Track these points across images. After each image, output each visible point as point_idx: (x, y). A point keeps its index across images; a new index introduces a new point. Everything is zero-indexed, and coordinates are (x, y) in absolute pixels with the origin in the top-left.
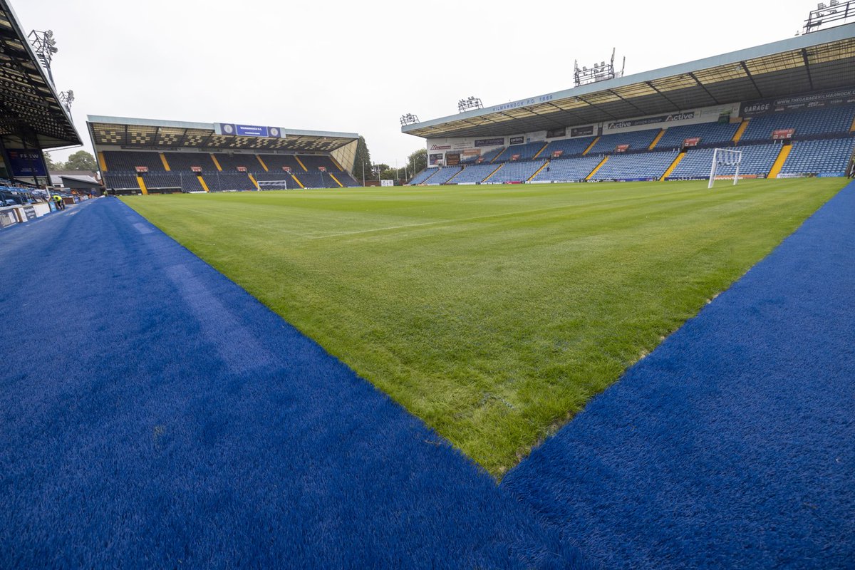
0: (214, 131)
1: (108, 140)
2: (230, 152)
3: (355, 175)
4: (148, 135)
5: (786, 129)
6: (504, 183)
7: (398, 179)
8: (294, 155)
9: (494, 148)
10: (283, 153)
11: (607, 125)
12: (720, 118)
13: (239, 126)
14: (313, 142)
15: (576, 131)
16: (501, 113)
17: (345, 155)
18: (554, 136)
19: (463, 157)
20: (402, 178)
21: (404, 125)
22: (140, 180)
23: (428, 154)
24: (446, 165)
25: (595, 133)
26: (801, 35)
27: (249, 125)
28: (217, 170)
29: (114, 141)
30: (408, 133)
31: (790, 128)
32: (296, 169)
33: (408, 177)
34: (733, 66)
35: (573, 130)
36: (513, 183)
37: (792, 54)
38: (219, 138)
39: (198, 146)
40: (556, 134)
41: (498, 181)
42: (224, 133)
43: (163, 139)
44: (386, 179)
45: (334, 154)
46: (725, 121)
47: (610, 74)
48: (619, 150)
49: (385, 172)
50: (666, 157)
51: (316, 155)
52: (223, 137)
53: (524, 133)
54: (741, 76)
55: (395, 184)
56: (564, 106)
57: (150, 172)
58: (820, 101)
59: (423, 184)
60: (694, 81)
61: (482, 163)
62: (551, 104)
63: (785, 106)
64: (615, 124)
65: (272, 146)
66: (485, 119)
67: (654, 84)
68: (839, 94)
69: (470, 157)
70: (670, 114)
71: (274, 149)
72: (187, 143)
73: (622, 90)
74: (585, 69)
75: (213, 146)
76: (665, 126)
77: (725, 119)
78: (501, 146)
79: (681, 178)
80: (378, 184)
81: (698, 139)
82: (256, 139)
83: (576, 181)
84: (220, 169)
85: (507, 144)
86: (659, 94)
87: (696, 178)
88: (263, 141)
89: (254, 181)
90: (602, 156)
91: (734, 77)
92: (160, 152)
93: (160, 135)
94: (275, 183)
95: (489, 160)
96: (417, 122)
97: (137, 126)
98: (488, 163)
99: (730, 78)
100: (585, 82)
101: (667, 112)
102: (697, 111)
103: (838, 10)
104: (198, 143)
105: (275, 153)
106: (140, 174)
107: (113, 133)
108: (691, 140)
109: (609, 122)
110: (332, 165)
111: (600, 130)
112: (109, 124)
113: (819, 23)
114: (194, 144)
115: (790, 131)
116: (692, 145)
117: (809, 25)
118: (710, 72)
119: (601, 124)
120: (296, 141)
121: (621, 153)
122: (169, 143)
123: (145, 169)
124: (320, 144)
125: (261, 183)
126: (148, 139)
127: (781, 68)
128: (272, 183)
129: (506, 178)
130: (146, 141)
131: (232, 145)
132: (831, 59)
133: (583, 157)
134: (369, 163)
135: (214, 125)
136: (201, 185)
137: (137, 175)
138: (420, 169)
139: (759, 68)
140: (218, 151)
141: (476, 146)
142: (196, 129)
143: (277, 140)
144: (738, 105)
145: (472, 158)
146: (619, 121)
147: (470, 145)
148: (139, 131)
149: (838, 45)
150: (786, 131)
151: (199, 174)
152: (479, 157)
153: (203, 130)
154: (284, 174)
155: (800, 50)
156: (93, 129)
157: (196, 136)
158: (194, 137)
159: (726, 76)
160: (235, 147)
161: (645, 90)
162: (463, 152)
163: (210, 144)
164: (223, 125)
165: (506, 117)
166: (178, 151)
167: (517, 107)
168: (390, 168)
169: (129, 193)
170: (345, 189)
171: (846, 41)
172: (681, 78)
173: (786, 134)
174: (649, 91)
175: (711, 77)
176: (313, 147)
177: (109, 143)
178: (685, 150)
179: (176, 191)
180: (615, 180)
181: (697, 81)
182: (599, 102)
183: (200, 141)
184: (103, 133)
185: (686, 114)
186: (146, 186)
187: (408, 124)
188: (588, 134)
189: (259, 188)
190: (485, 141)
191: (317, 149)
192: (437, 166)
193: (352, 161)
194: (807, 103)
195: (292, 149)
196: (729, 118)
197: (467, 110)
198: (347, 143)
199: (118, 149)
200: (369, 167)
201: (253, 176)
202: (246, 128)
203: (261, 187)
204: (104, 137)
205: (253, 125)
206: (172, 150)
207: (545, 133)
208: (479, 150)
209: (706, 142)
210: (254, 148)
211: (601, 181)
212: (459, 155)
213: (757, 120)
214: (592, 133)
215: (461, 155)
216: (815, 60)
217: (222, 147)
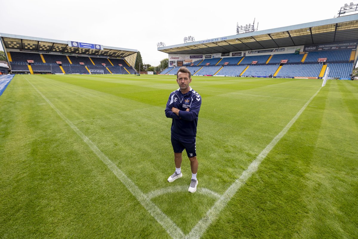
0: (68, 45)
1: (12, 46)
2: (76, 55)
3: (136, 69)
4: (34, 45)
5: (323, 58)
6: (203, 75)
7: (155, 71)
8: (107, 58)
9: (198, 59)
10: (102, 57)
11: (248, 52)
12: (296, 52)
13: (80, 43)
14: (116, 53)
15: (234, 54)
16: (203, 44)
17: (131, 59)
18: (224, 56)
19: (185, 63)
20: (157, 71)
21: (159, 47)
22: (30, 67)
23: (169, 61)
24: (177, 66)
25: (242, 55)
26: (336, 17)
27: (86, 43)
28: (70, 63)
29: (16, 47)
30: (160, 51)
31: (325, 58)
32: (108, 64)
33: (160, 71)
34: (306, 29)
35: (233, 53)
36: (208, 76)
37: (331, 26)
38: (70, 48)
39: (60, 51)
40: (225, 55)
41: (201, 74)
42: (73, 46)
43: (41, 47)
44: (150, 71)
45: (126, 58)
46: (297, 53)
47: (252, 29)
48: (253, 63)
49: (149, 68)
50: (274, 67)
51: (117, 58)
52: (73, 48)
53: (212, 53)
54: (308, 34)
55: (154, 74)
56: (231, 42)
57: (35, 63)
58: (337, 47)
59: (167, 74)
60: (288, 35)
61: (193, 66)
62: (226, 41)
63: (322, 48)
64: (251, 52)
65: (97, 54)
66: (196, 46)
67: (271, 35)
68: (344, 44)
69: (187, 63)
70: (274, 49)
71: (98, 55)
72: (54, 50)
73: (257, 37)
74: (242, 27)
75: (68, 52)
76: (272, 54)
77: (298, 52)
78: (201, 59)
79: (282, 77)
80: (146, 73)
81: (287, 60)
82: (89, 50)
83: (236, 76)
84: (71, 63)
85: (204, 58)
86: (272, 40)
87: (288, 77)
88: (92, 51)
89: (88, 69)
90: (246, 65)
91: (305, 34)
92: (40, 53)
93: (40, 45)
94: (98, 71)
95: (196, 64)
96: (164, 46)
97: (28, 40)
98: (195, 66)
99: (303, 35)
100: (241, 33)
101: (274, 48)
102: (286, 48)
103: (353, 7)
104: (60, 50)
105: (98, 57)
106: (30, 64)
107: (15, 43)
108: (284, 60)
109: (249, 51)
110: (125, 63)
111: (245, 54)
112: (12, 38)
113: (344, 13)
114: (58, 50)
115: (325, 59)
116: (284, 63)
117: (340, 13)
118: (296, 31)
119: (245, 51)
120: (108, 52)
121: (255, 65)
122: (45, 49)
123: (33, 61)
124: (120, 54)
125: (91, 71)
126: (34, 47)
127: (325, 32)
128: (97, 71)
129: (204, 73)
130: (33, 48)
131: (77, 52)
132: (346, 29)
133: (238, 65)
134: (142, 63)
135: (68, 42)
136: (61, 70)
137: (28, 64)
138: (166, 67)
139: (316, 31)
140: (70, 54)
141: (190, 58)
142: (59, 43)
143: (99, 51)
144: (303, 47)
145: (188, 63)
146: (253, 51)
147: (187, 58)
148: (29, 42)
149: (351, 23)
150: (324, 59)
151: (60, 65)
152: (191, 63)
153: (62, 44)
154: (103, 67)
155: (335, 24)
156: (3, 40)
157: (59, 47)
158: (58, 47)
159: (302, 34)
160: (78, 53)
161: (267, 37)
162: (185, 61)
163: (66, 51)
164: (72, 42)
165: (205, 46)
166: (50, 53)
167: (210, 42)
168: (152, 66)
169: (23, 73)
170: (131, 75)
171: (355, 21)
172: (283, 33)
173: (323, 60)
174: (269, 38)
175: (295, 34)
176: (116, 55)
177: (13, 48)
178: (282, 65)
179: (49, 73)
180: (253, 77)
181: (290, 35)
182: (246, 42)
183: (61, 49)
184: (9, 43)
185: (281, 49)
186: (33, 70)
187: (160, 47)
188: (239, 56)
189: (90, 73)
190: (194, 56)
191: (118, 56)
192: (173, 66)
193: (134, 62)
194: (331, 47)
195: (106, 55)
196: (299, 52)
197: (187, 42)
198: (132, 54)
199: (18, 51)
200: (142, 66)
201: (88, 67)
202: (84, 44)
203: (92, 73)
204: (11, 45)
205: (87, 43)
206: (47, 53)
207: (221, 54)
208: (192, 60)
209: (290, 62)
210: (88, 54)
211: (247, 77)
212: (183, 62)
213: (311, 53)
214: (241, 55)
215: (184, 62)
216: (340, 29)
217: (72, 52)
